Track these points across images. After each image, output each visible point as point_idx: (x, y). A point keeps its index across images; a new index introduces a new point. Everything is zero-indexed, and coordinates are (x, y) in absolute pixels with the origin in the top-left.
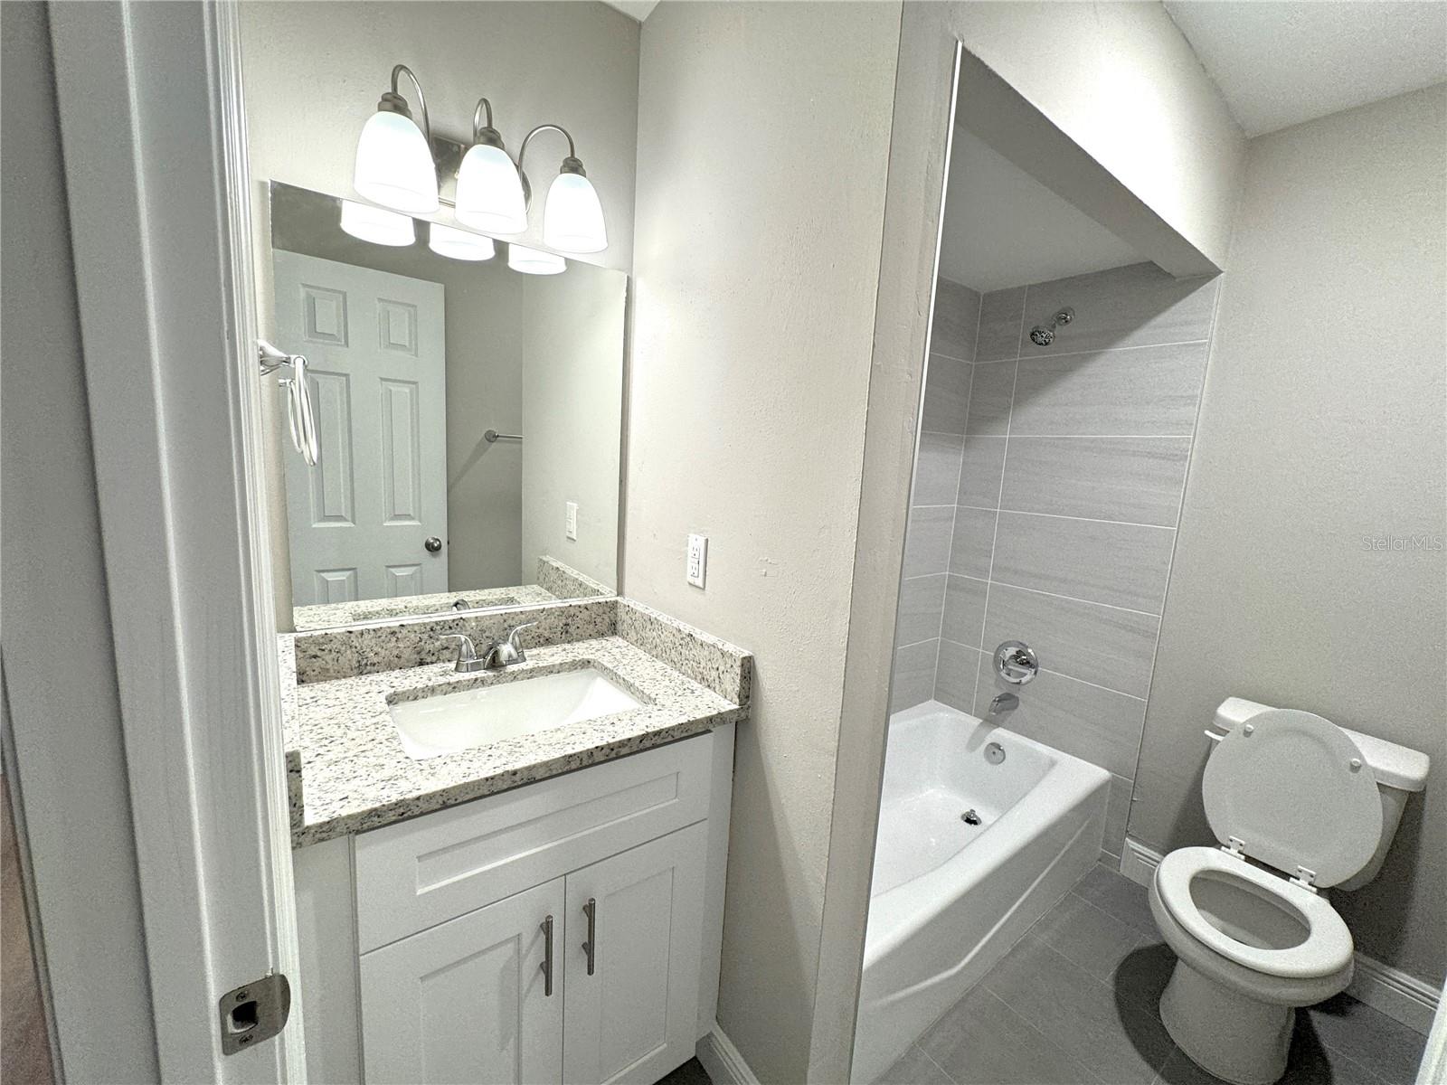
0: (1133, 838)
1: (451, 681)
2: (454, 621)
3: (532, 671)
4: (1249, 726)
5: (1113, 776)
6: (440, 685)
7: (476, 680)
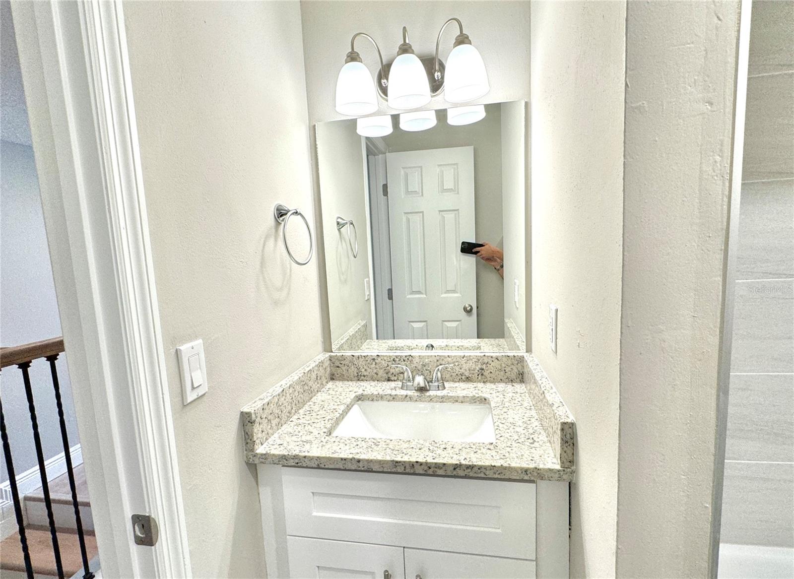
1: (392, 394)
2: (406, 356)
3: (443, 397)
6: (385, 395)
7: (406, 396)
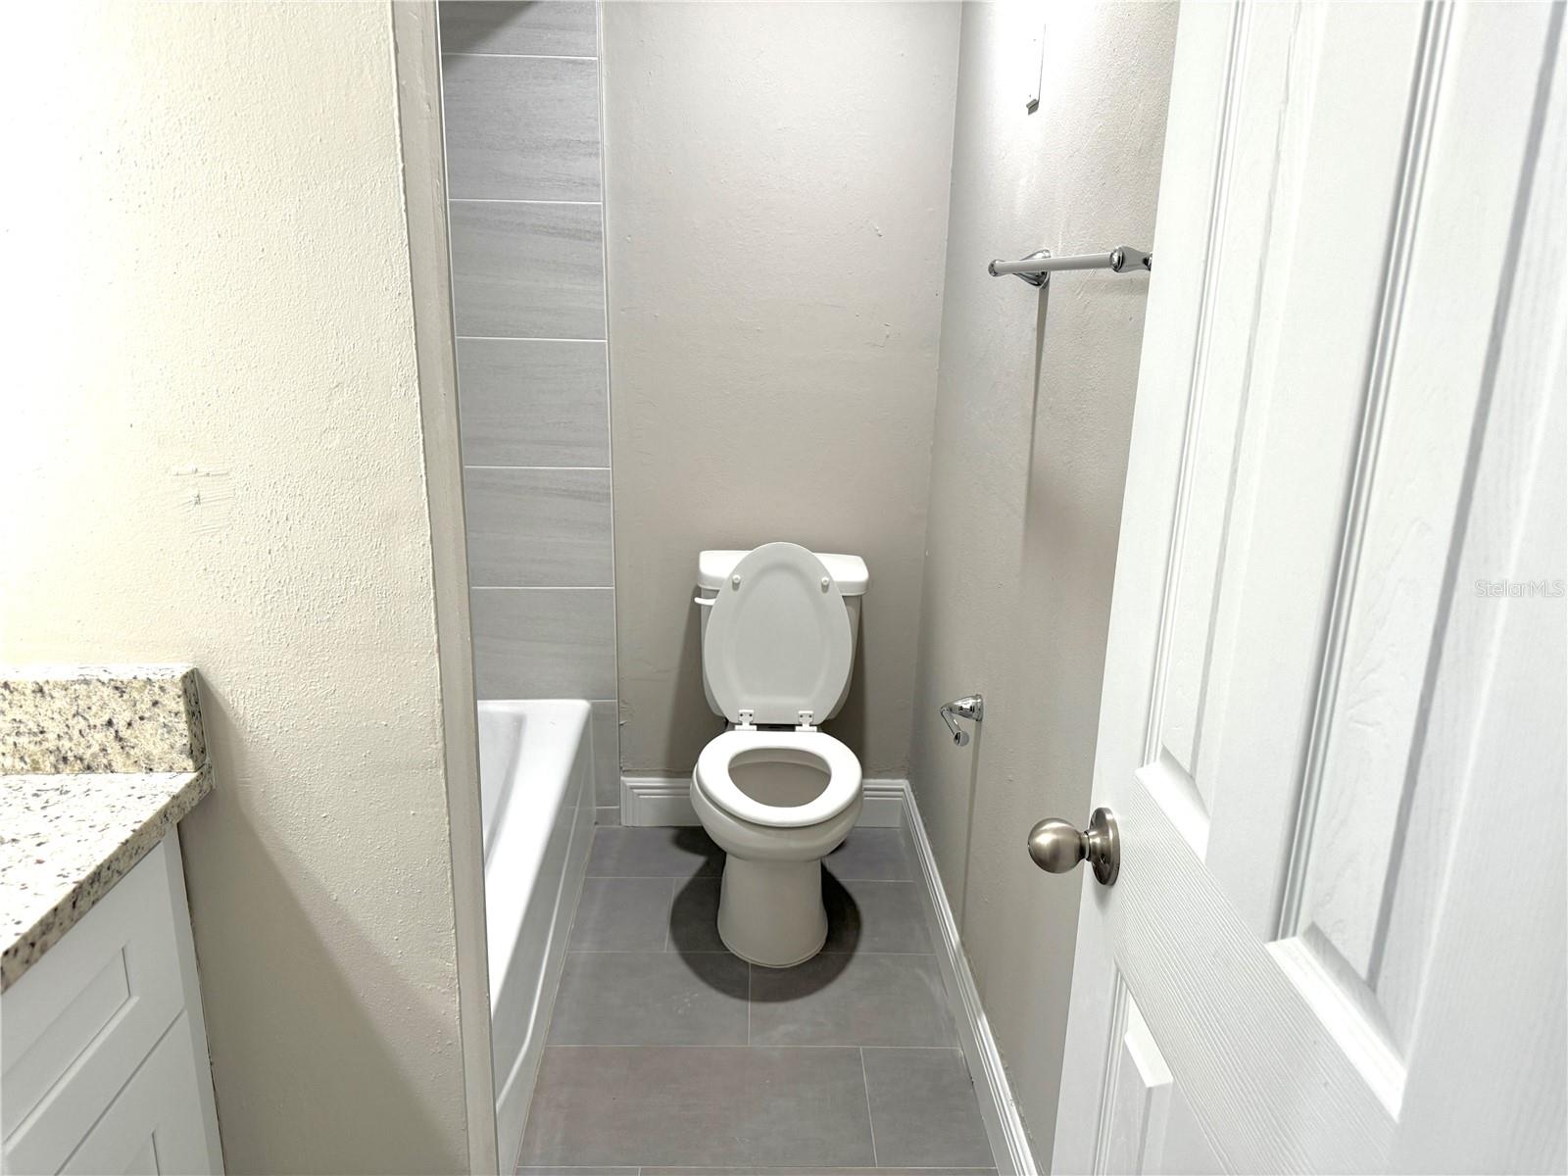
0: (629, 773)
4: (736, 576)
5: (593, 705)
